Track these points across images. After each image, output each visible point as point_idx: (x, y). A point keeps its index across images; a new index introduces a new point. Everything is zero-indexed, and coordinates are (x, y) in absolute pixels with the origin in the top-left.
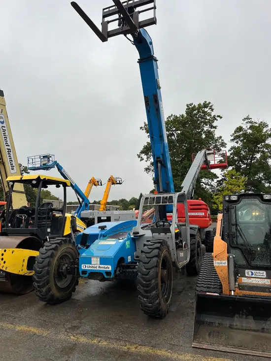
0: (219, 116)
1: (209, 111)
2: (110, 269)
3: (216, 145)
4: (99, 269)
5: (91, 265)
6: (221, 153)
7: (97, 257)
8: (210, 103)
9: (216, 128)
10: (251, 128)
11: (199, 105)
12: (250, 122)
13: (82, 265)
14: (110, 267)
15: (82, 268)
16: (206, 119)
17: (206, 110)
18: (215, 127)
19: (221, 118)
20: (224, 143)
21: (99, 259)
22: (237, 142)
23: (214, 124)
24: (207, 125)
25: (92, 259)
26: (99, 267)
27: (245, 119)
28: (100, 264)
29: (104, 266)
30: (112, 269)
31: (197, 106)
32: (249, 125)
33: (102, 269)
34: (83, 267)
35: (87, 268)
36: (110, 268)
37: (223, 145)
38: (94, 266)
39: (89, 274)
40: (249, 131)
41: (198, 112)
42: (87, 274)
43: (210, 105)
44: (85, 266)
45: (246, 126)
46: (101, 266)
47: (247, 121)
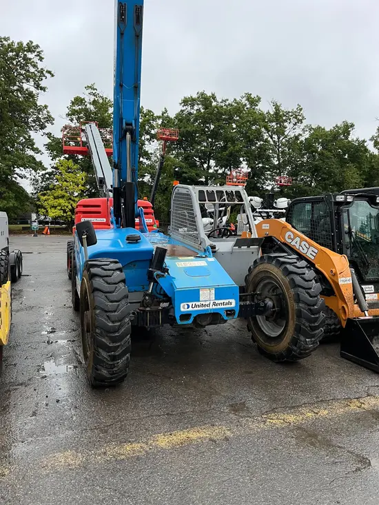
0: (49, 72)
1: (36, 60)
2: (233, 305)
3: (38, 117)
4: (214, 307)
5: (198, 303)
6: (46, 131)
7: (209, 287)
8: (38, 46)
9: (44, 91)
10: (94, 103)
11: (20, 44)
12: (94, 95)
13: (182, 305)
14: (233, 301)
15: (182, 309)
16: (28, 71)
17: (30, 55)
18: (43, 89)
19: (53, 76)
20: (50, 116)
21: (213, 291)
22: (72, 120)
23: (42, 84)
24: (28, 81)
25: (201, 292)
26: (214, 304)
27: (88, 87)
28: (215, 299)
29: (222, 301)
30: (236, 304)
31: (16, 46)
32: (92, 98)
33: (218, 307)
34: (184, 308)
35: (190, 309)
36: (233, 303)
37: (49, 119)
38: (204, 303)
39: (195, 318)
40: (92, 108)
41: (17, 55)
42: (192, 319)
43: (37, 50)
44: (186, 307)
45: (89, 98)
46: (217, 302)
47: (90, 91)
